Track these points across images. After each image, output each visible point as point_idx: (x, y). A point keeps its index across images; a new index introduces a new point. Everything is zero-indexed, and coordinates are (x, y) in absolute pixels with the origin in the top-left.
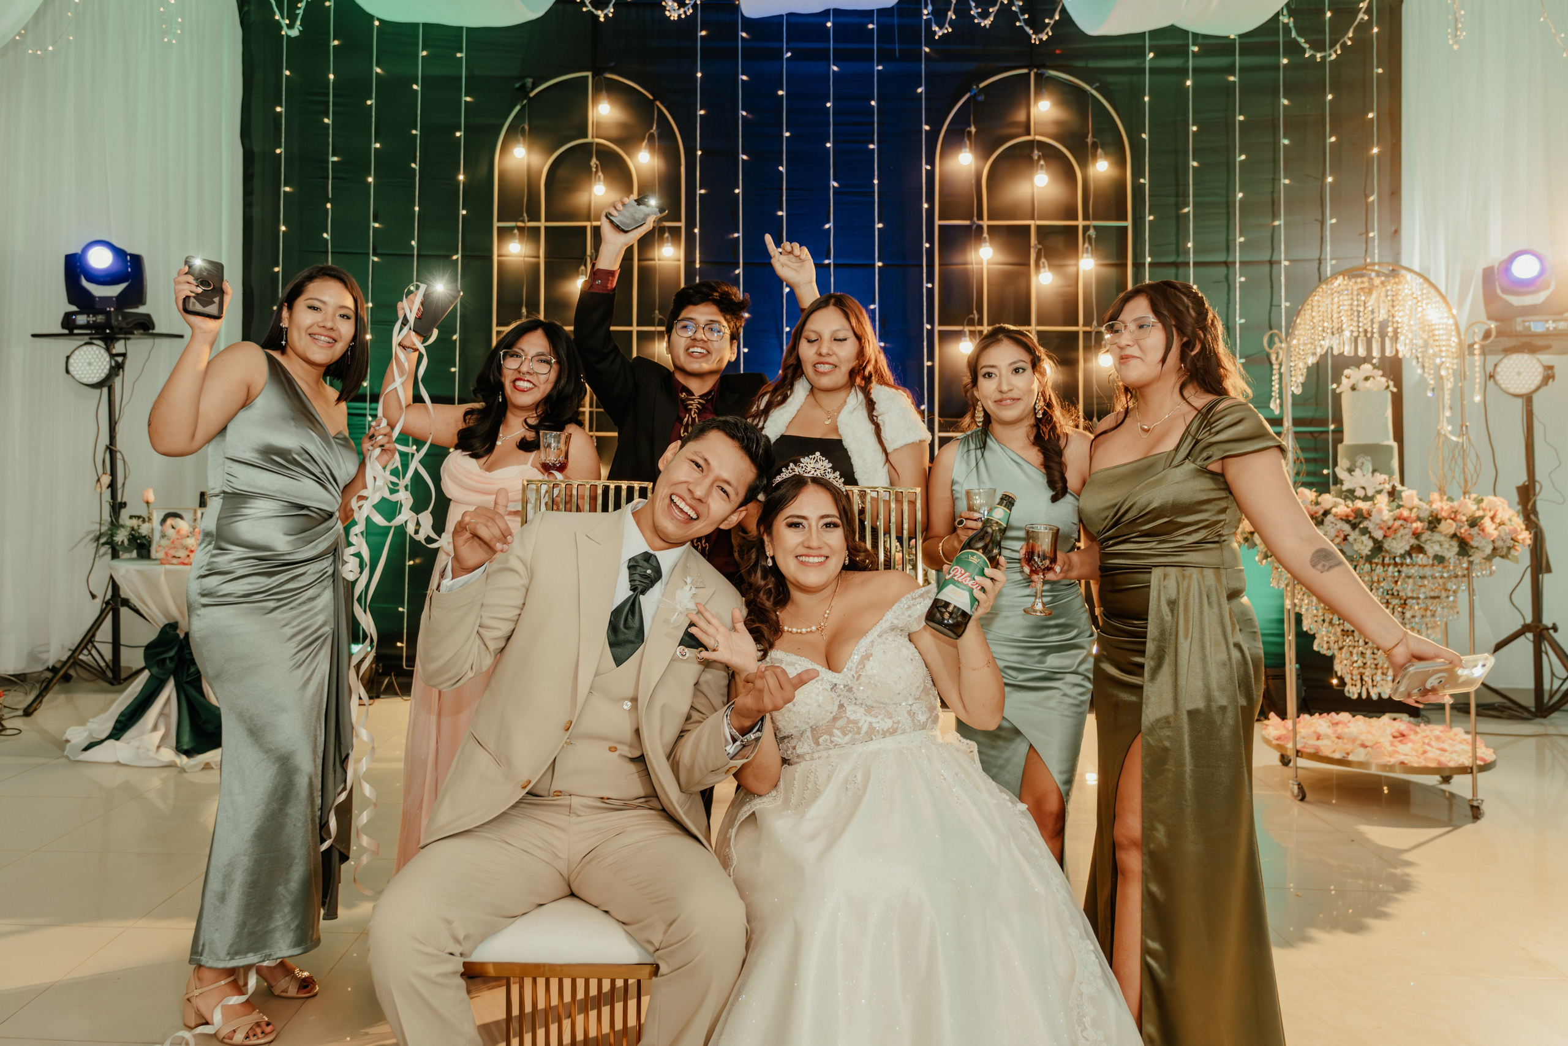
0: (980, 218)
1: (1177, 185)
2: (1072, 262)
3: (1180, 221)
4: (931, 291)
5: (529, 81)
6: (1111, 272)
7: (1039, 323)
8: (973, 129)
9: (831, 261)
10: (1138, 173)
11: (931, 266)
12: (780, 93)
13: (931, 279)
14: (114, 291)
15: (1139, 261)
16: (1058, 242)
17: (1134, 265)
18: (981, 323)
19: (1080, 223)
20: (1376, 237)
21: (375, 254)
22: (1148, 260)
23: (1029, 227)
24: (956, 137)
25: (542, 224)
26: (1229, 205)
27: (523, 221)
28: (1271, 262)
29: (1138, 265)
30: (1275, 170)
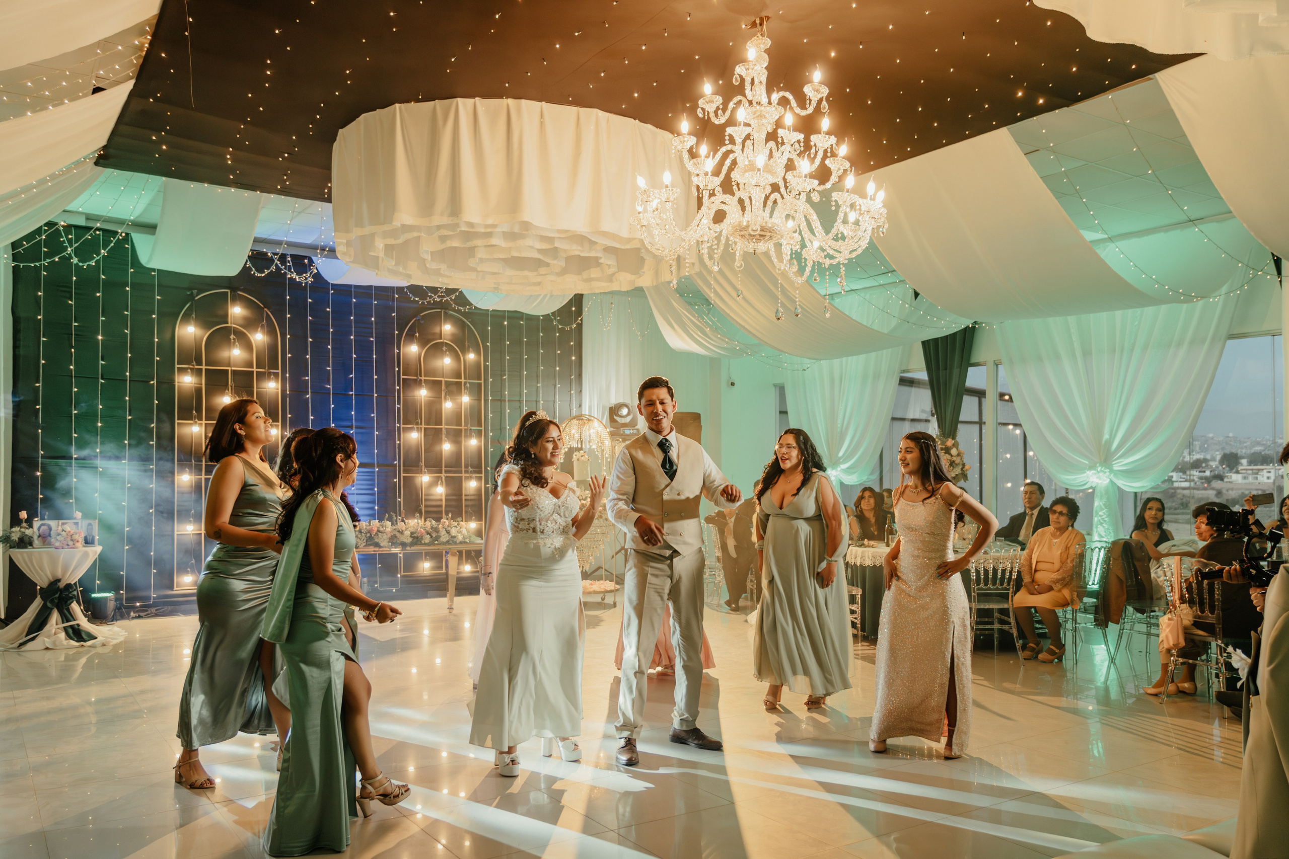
0: (421, 376)
1: (501, 366)
2: (459, 398)
3: (503, 381)
4: (399, 409)
5: (195, 292)
6: (476, 402)
7: (446, 424)
8: (417, 335)
9: (353, 393)
10: (486, 360)
11: (399, 397)
12: (328, 310)
13: (399, 403)
15: (486, 398)
16: (454, 388)
17: (485, 400)
18: (421, 424)
19: (463, 380)
20: (574, 393)
21: (103, 379)
22: (489, 398)
23: (441, 381)
24: (411, 337)
25: (203, 367)
26: (520, 376)
27: (194, 365)
28: (536, 401)
29: (486, 400)
30: (538, 363)
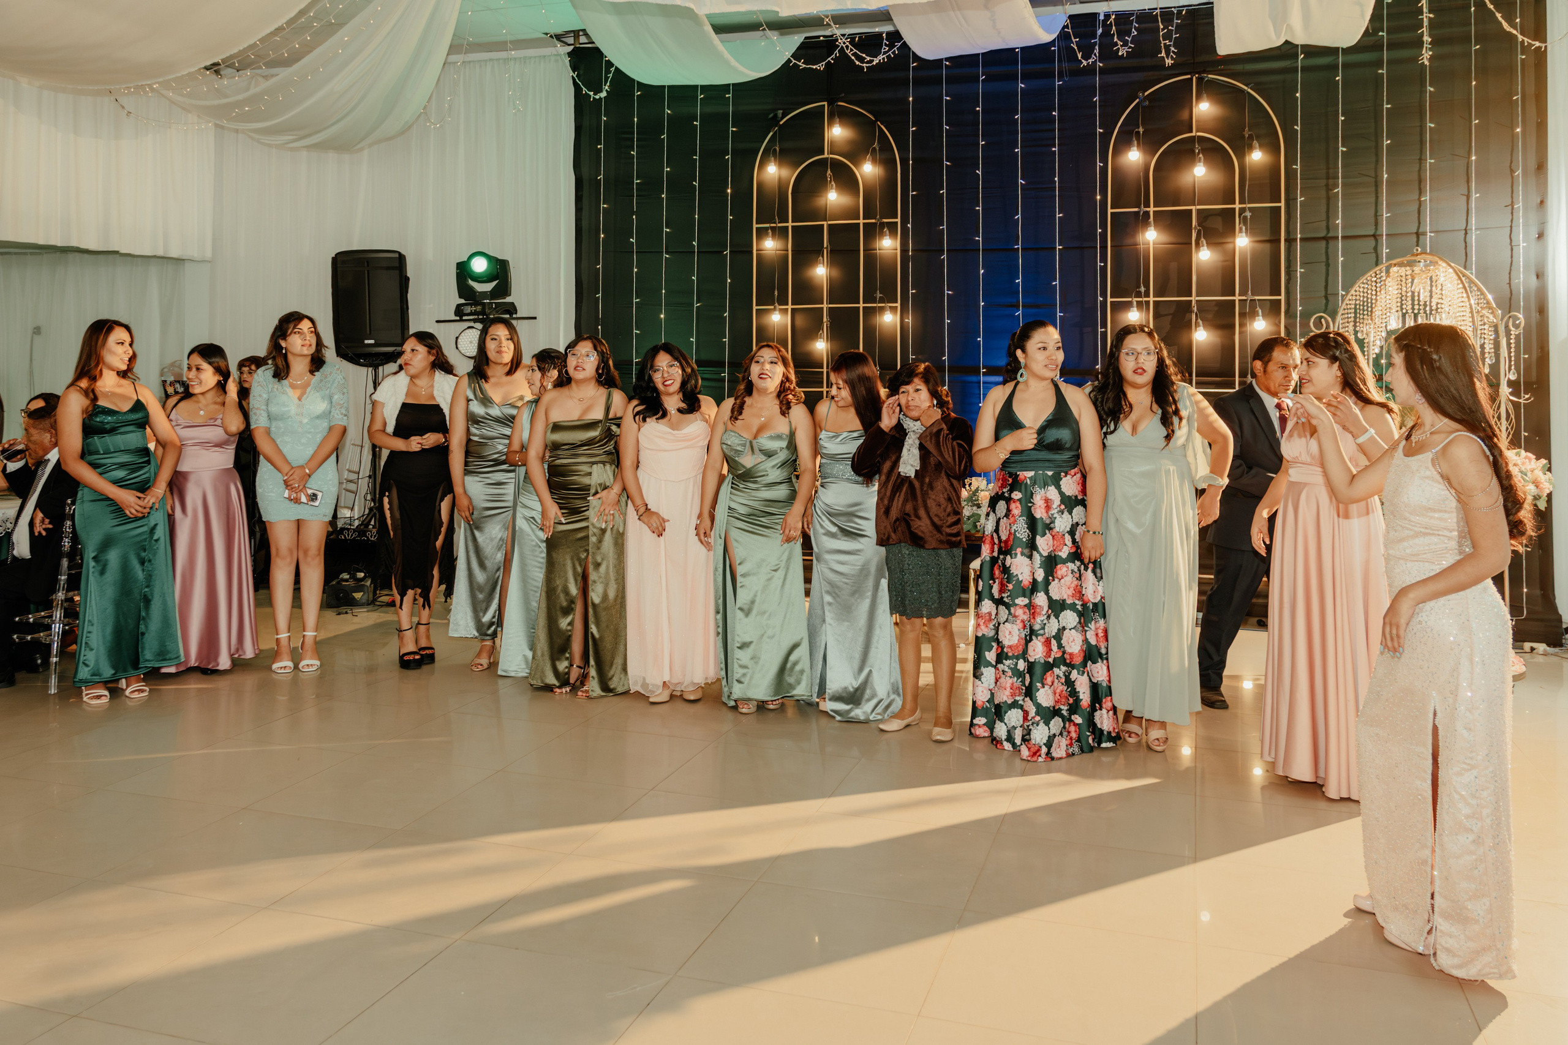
0: (1147, 205)
1: (1328, 168)
2: (1229, 240)
3: (1330, 200)
4: (1104, 270)
5: (779, 113)
6: (1267, 247)
7: (1199, 293)
8: (1140, 129)
9: (1020, 246)
10: (1290, 159)
11: (1104, 247)
12: (976, 108)
13: (1104, 259)
14: (488, 287)
15: (1292, 237)
16: (1218, 224)
17: (1285, 240)
18: (1148, 295)
19: (1237, 205)
20: (1521, 207)
21: (667, 253)
22: (1299, 236)
23: (1191, 210)
24: (1126, 139)
25: (790, 224)
26: (1375, 184)
27: (775, 223)
28: (1418, 234)
29: (1290, 241)
30: (1422, 151)
